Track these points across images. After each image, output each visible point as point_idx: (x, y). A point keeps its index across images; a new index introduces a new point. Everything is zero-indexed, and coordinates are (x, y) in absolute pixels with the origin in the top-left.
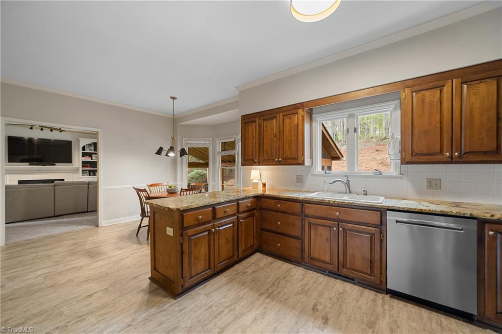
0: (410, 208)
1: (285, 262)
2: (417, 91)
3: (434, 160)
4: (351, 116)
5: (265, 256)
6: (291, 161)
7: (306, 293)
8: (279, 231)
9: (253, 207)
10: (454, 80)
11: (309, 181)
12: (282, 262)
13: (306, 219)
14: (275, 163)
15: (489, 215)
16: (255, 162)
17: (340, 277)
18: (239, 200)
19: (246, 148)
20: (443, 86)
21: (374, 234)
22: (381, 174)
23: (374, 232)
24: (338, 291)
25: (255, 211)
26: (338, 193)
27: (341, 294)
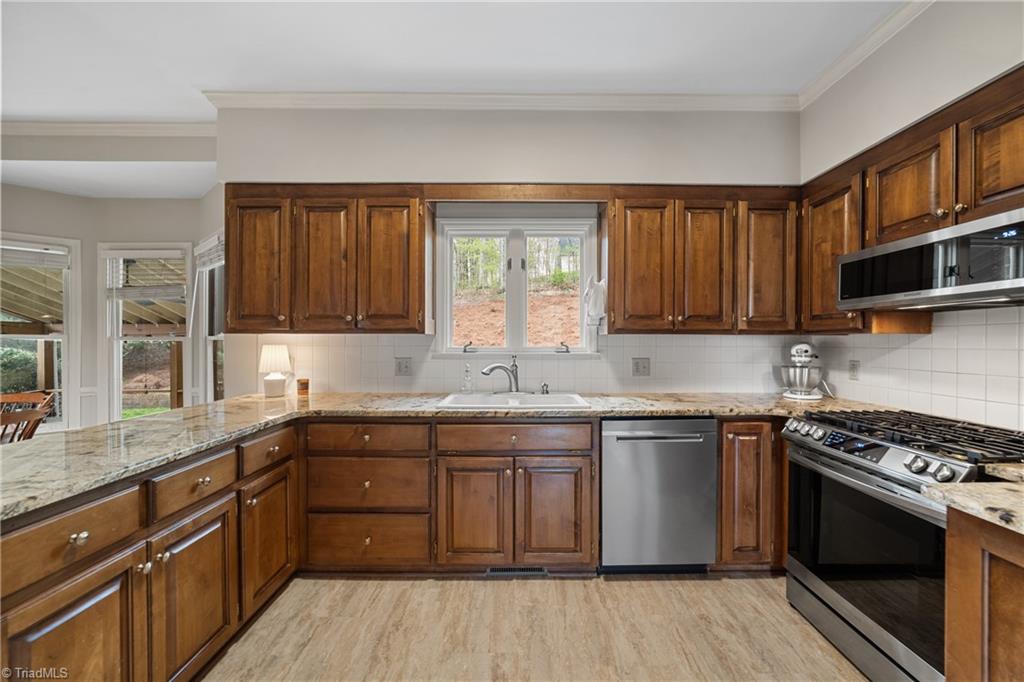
0: (636, 412)
1: (382, 579)
2: (631, 208)
3: (654, 328)
4: (517, 235)
5: (321, 582)
6: (389, 323)
7: (464, 645)
8: (367, 504)
9: (284, 455)
10: (677, 201)
11: (429, 371)
12: (376, 582)
13: (441, 460)
14: (344, 327)
15: (728, 410)
16: (279, 324)
17: (517, 573)
18: (243, 439)
19: (246, 283)
20: (665, 207)
21: (581, 469)
22: (568, 351)
23: (579, 465)
24: (523, 607)
25: (291, 463)
26: (495, 393)
27: (530, 612)
